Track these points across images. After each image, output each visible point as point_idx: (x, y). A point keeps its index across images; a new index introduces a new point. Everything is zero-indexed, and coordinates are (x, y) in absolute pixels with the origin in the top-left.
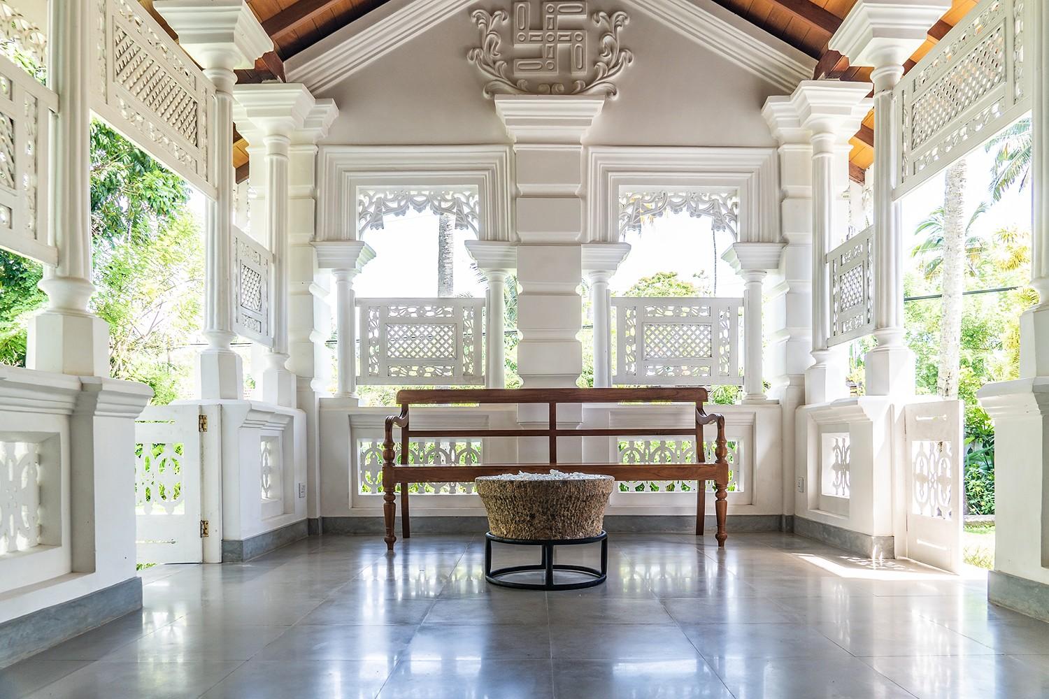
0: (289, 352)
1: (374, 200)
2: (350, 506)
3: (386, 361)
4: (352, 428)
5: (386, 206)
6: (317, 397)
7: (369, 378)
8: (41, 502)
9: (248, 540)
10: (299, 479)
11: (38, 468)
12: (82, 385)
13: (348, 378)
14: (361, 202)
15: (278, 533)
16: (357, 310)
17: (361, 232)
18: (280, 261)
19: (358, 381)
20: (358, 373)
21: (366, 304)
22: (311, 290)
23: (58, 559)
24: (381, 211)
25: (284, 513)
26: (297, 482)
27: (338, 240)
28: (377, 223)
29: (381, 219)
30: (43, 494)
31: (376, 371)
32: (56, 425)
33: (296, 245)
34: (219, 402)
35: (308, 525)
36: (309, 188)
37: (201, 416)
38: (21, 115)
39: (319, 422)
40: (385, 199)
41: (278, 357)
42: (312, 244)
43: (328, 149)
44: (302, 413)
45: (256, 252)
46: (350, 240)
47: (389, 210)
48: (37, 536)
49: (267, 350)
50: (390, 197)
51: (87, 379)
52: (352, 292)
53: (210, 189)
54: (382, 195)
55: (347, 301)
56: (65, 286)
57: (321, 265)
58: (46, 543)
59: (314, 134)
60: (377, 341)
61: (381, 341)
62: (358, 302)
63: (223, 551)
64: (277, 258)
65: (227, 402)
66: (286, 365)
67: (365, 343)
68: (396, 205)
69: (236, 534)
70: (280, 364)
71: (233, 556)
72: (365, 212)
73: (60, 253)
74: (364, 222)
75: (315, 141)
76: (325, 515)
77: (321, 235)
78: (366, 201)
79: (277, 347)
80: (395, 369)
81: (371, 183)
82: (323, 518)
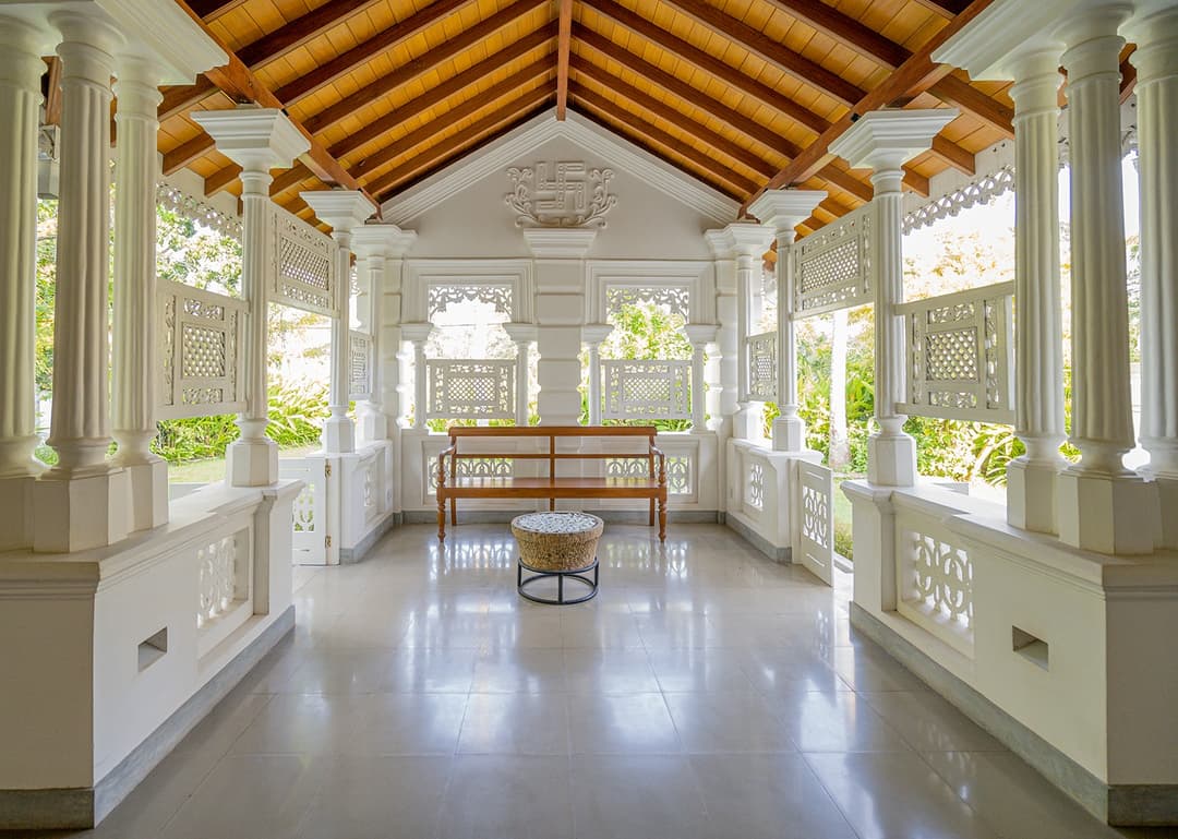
0: (382, 400)
1: (440, 293)
2: (423, 502)
3: (446, 401)
4: (424, 449)
5: (448, 297)
6: (400, 429)
7: (436, 413)
8: (237, 569)
9: (357, 547)
10: (388, 487)
11: (235, 549)
12: (265, 497)
13: (421, 414)
14: (432, 294)
15: (376, 532)
16: (428, 368)
17: (431, 316)
18: (377, 340)
19: (429, 416)
20: (428, 410)
21: (434, 363)
22: (397, 357)
23: (246, 609)
24: (445, 300)
25: (378, 513)
26: (386, 490)
27: (416, 322)
28: (442, 308)
29: (445, 305)
30: (238, 566)
31: (441, 408)
32: (249, 523)
33: (387, 326)
34: (339, 455)
35: (394, 519)
36: (396, 288)
37: (327, 466)
38: (228, 326)
39: (401, 446)
40: (448, 293)
41: (376, 406)
42: (398, 325)
43: (409, 261)
44: (391, 442)
45: (362, 342)
46: (424, 322)
47: (451, 300)
48: (233, 596)
49: (367, 402)
50: (451, 291)
51: (267, 491)
52: (425, 356)
53: (335, 313)
54: (445, 290)
55: (421, 362)
56: (250, 424)
57: (404, 339)
58: (238, 600)
59: (400, 252)
60: (442, 388)
61: (445, 389)
62: (429, 362)
63: (341, 556)
64: (375, 339)
65: (344, 455)
66: (381, 410)
67: (434, 390)
68: (454, 296)
69: (349, 544)
70: (376, 410)
71: (347, 559)
72: (434, 301)
73: (249, 403)
74: (433, 308)
75: (400, 255)
76: (405, 509)
77: (404, 319)
78: (435, 294)
79: (375, 399)
80: (453, 408)
81: (439, 283)
82: (403, 512)
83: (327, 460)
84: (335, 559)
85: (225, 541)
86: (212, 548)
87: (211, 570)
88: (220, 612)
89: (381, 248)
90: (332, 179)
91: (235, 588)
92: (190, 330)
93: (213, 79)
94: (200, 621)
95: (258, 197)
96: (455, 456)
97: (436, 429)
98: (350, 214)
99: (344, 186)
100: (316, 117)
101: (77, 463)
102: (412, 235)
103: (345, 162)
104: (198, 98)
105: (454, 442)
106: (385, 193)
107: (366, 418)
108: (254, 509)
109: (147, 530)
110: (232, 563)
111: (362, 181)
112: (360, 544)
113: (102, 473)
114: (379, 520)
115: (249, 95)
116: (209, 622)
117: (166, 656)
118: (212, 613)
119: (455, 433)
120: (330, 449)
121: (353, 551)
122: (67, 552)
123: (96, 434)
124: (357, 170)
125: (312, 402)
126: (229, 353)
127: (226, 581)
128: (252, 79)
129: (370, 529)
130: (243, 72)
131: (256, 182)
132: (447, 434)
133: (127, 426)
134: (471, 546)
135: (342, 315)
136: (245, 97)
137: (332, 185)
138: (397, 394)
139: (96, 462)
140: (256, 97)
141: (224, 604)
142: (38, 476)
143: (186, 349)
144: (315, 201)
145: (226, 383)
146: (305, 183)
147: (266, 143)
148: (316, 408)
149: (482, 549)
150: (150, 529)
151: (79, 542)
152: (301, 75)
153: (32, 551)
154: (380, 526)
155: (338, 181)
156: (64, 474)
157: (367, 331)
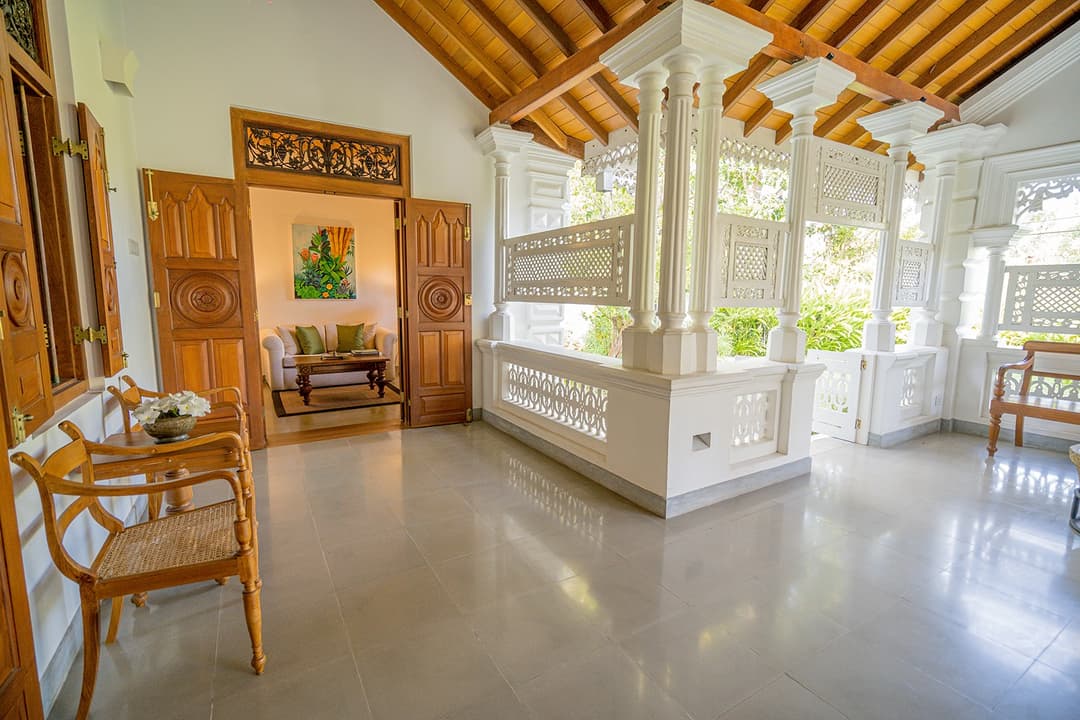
0: (940, 308)
1: (1036, 189)
2: (980, 415)
3: (1029, 312)
4: (988, 361)
5: (1047, 193)
6: (960, 338)
7: (1010, 325)
8: (766, 418)
9: (886, 435)
10: (937, 392)
11: (766, 404)
12: (789, 370)
13: (990, 324)
14: (1022, 193)
15: (914, 429)
16: (1007, 276)
17: (1018, 216)
18: (939, 249)
19: (1000, 327)
20: (1001, 321)
21: (1015, 271)
22: (964, 264)
23: (771, 446)
24: (1041, 197)
25: (921, 415)
26: (934, 395)
27: (995, 226)
28: (1036, 206)
29: (1041, 204)
30: (767, 416)
31: (1020, 320)
32: (777, 387)
33: (954, 234)
34: (875, 353)
35: (942, 424)
36: (971, 192)
37: (862, 361)
38: (771, 243)
39: (960, 355)
40: (1049, 187)
41: (930, 313)
42: (969, 231)
43: (992, 160)
44: (945, 350)
45: (918, 249)
46: (1007, 225)
47: (1050, 196)
48: (763, 435)
49: (921, 309)
50: (1052, 184)
51: (791, 366)
52: (1004, 262)
53: (883, 226)
54: (1044, 185)
55: (997, 269)
56: (786, 317)
57: (976, 245)
58: (766, 438)
59: (979, 152)
60: (1024, 298)
61: (1027, 299)
62: (1008, 269)
63: (869, 439)
64: (937, 247)
65: (880, 354)
66: (936, 317)
67: (1011, 300)
68: (1058, 190)
69: (878, 431)
70: (931, 317)
71: (873, 442)
72: (1025, 199)
73: (785, 301)
74: (1022, 208)
75: (981, 156)
76: (956, 418)
77: (979, 222)
78: (1027, 191)
79: (930, 306)
80: (1038, 320)
81: (1034, 178)
82: (954, 421)
83: (863, 356)
84: (864, 439)
85: (759, 396)
86: (749, 398)
87: (748, 412)
88: (752, 441)
89: (954, 152)
90: (890, 98)
91: (765, 430)
92: (741, 248)
93: (769, 53)
94: (737, 442)
95: (802, 137)
96: (1029, 372)
97: (1010, 341)
98: (908, 127)
99: (905, 100)
100: (872, 44)
101: (668, 327)
102: (998, 130)
103: (909, 75)
104: (764, 71)
105: (1030, 357)
106: (961, 93)
107: (918, 325)
108: (782, 377)
109: (702, 372)
110: (763, 414)
111: (933, 87)
112: (892, 434)
113: (679, 333)
114: (921, 420)
115: (800, 55)
116: (743, 444)
117: (707, 450)
118: (747, 440)
119: (1031, 348)
120: (868, 347)
121: (881, 437)
122: (661, 374)
123: (677, 311)
124: (923, 80)
125: (900, 316)
126: (770, 263)
127: (758, 423)
128: (804, 39)
129: (907, 425)
130: (795, 36)
131: (802, 126)
132: (1021, 348)
133: (696, 309)
134: (1044, 474)
135: (892, 225)
136: (796, 57)
137: (890, 103)
138: (960, 303)
139: (677, 327)
140: (806, 53)
141: (756, 437)
142: (652, 332)
143: (738, 261)
144: (875, 124)
145: (767, 285)
146: (866, 107)
147: (810, 90)
148: (903, 322)
149: (1060, 481)
150: (705, 372)
151: (666, 370)
152: (853, 13)
153: (649, 372)
154: (919, 426)
155: (897, 97)
156: (661, 332)
157: (928, 241)
